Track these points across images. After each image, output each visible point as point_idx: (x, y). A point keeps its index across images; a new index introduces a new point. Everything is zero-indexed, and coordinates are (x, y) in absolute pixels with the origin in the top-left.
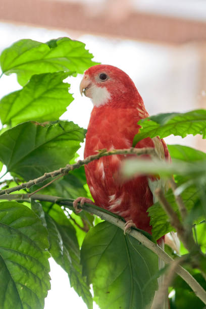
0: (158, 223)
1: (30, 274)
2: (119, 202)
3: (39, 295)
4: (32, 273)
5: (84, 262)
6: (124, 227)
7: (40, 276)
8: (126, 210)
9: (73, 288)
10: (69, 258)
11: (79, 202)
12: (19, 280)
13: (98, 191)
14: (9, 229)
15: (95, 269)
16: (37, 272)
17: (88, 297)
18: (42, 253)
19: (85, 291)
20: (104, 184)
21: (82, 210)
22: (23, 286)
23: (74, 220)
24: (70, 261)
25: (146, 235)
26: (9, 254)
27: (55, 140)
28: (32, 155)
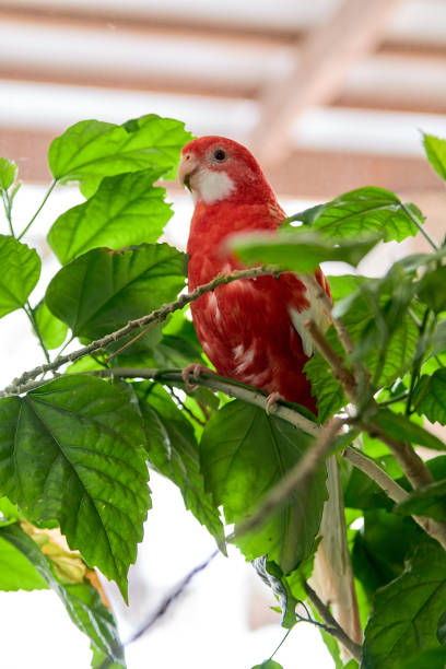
0: (325, 392)
1: (116, 484)
2: (250, 357)
3: (133, 517)
4: (119, 483)
5: (206, 471)
6: (266, 403)
7: (133, 487)
8: (262, 370)
9: (189, 511)
10: (181, 464)
11: (191, 372)
12: (100, 494)
13: (215, 345)
14: (79, 417)
15: (225, 480)
16: (128, 482)
17: (217, 527)
18: (134, 451)
19: (211, 517)
20: (220, 330)
21: (197, 387)
22: (106, 503)
23: (189, 411)
24: (185, 471)
25: (301, 413)
26: (81, 455)
27: (144, 277)
28: (110, 305)
